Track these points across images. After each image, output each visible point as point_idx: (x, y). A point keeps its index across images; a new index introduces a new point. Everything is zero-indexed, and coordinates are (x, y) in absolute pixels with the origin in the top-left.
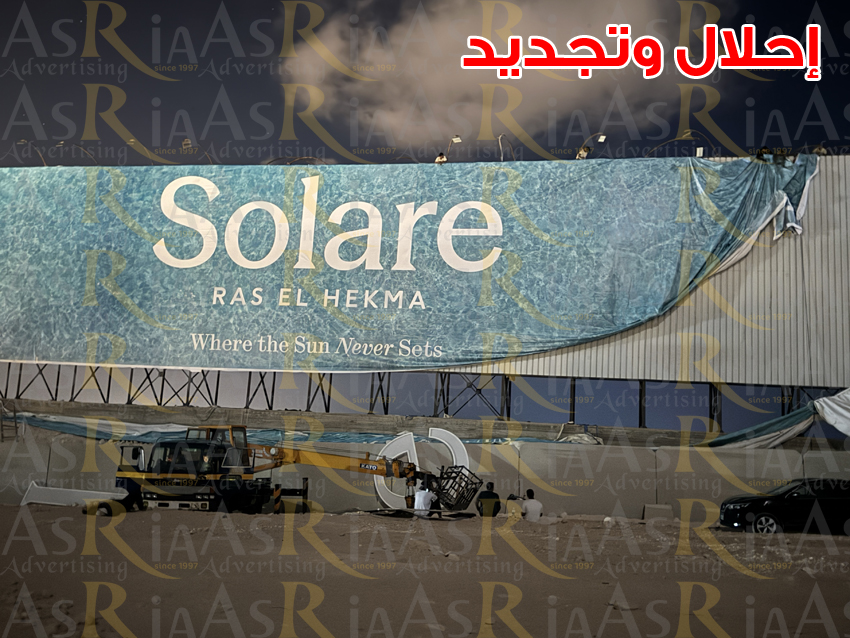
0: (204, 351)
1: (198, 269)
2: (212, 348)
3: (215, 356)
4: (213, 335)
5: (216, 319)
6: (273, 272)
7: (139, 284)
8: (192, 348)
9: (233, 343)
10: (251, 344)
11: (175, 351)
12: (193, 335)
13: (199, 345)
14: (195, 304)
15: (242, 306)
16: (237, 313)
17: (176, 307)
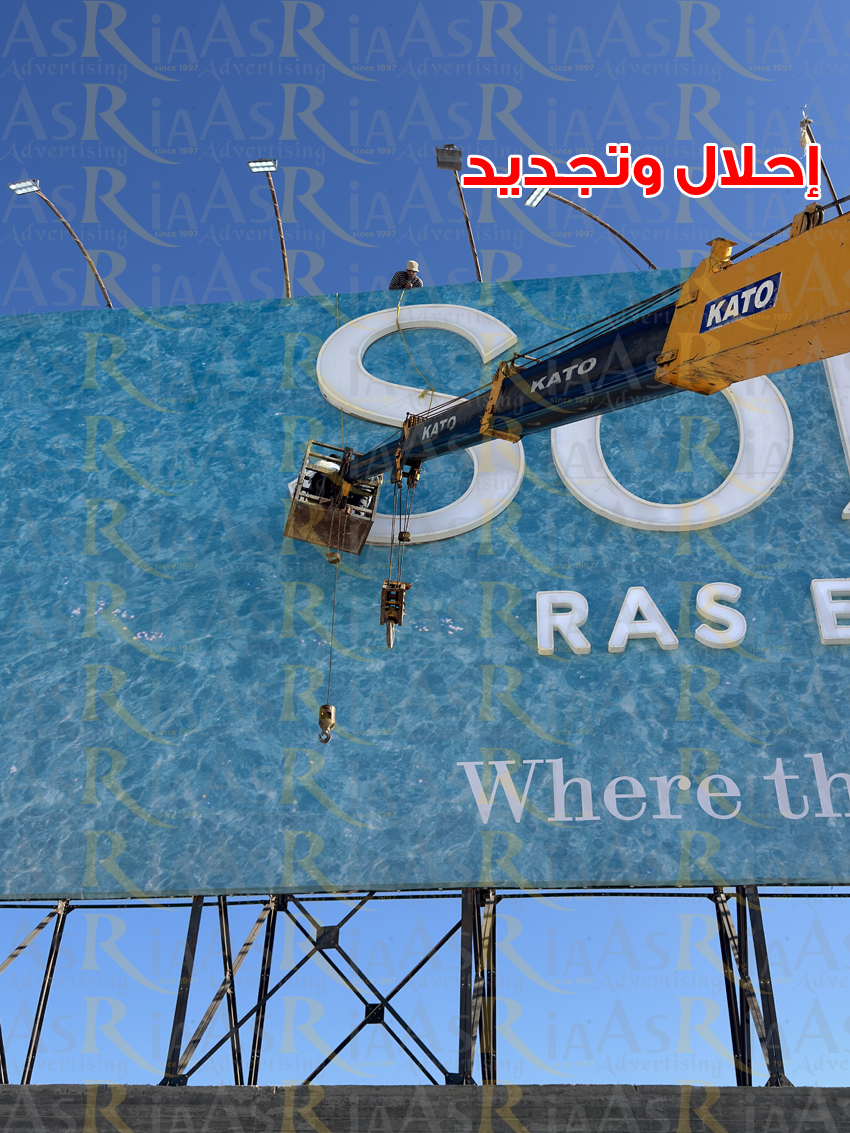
0: (527, 827)
1: (465, 544)
2: (560, 815)
3: (579, 844)
4: (558, 765)
5: (561, 703)
6: (761, 534)
7: (238, 601)
8: (468, 819)
9: (651, 789)
10: (733, 790)
11: (393, 834)
12: (470, 768)
13: (501, 805)
14: (464, 655)
15: (662, 653)
16: (645, 678)
17: (387, 670)
